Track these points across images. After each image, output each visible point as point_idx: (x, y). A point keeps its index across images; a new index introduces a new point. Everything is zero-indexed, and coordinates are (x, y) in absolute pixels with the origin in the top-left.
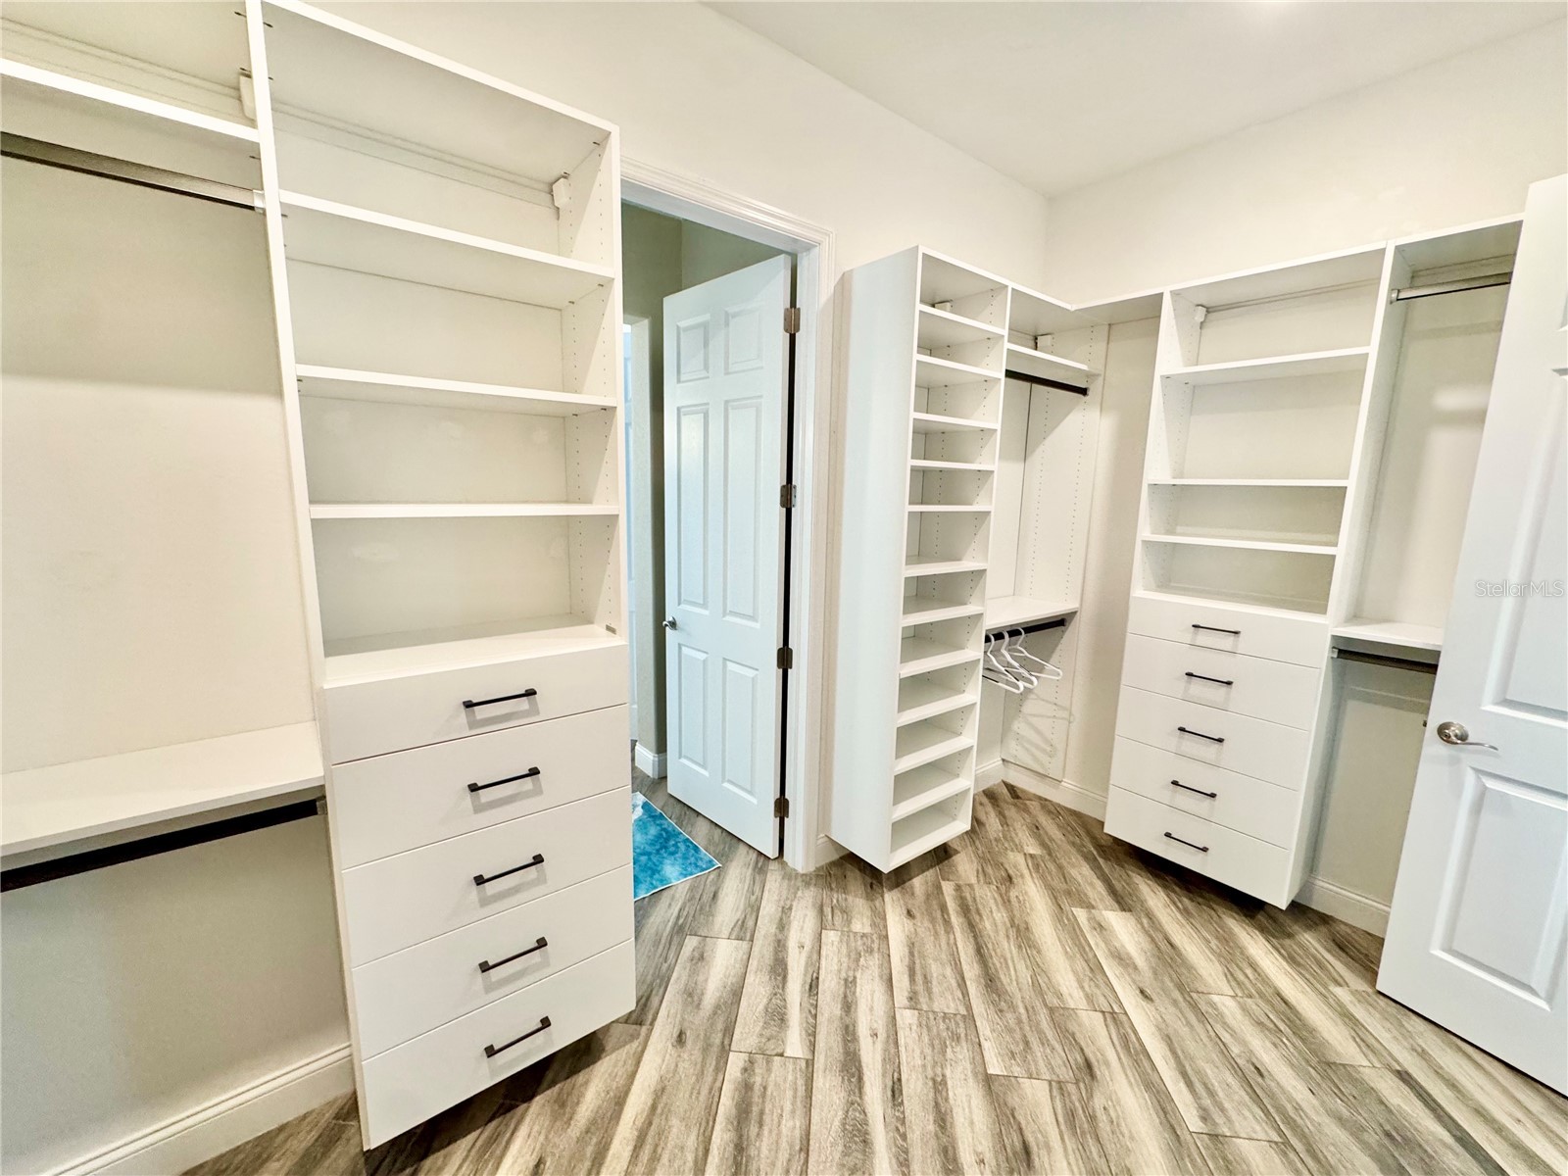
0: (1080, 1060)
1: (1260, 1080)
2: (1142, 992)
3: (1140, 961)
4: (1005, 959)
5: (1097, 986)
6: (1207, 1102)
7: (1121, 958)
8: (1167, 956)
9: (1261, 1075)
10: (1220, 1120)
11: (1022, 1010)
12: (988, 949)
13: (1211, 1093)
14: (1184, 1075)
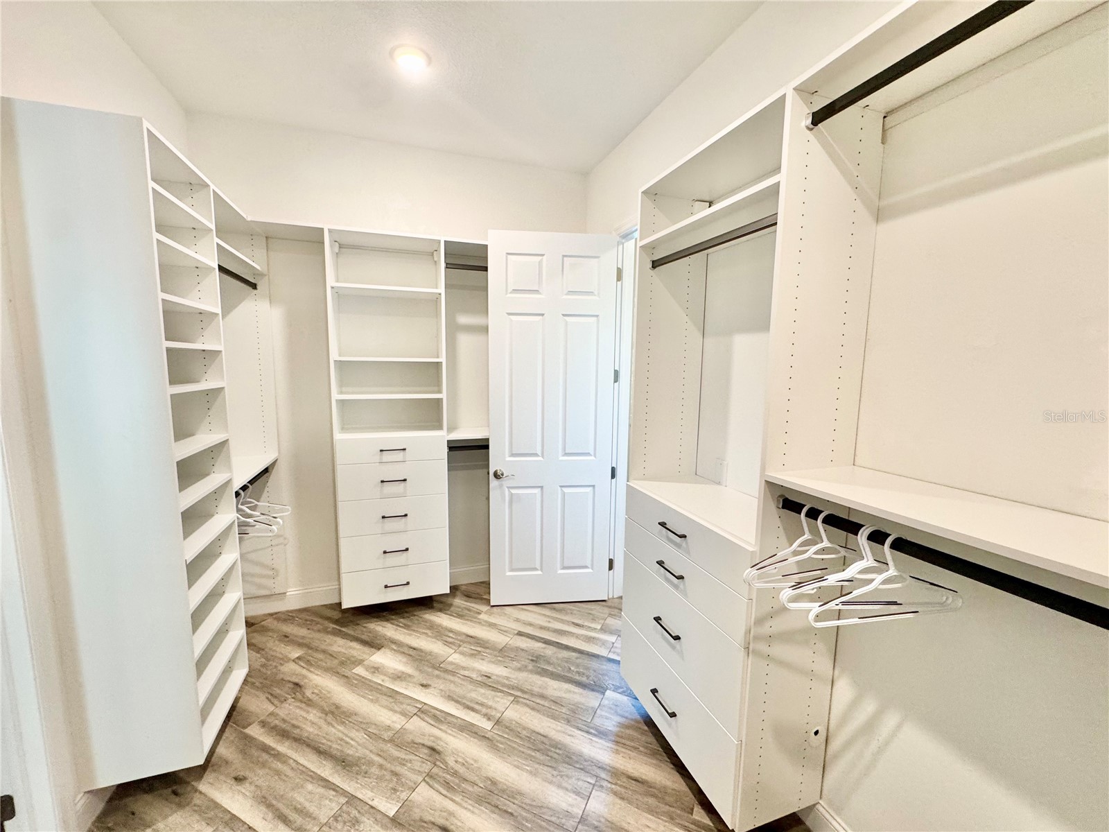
0: (426, 751)
1: (490, 680)
2: (422, 685)
3: (409, 670)
4: (342, 740)
5: (402, 703)
6: (484, 710)
7: (399, 677)
8: (417, 656)
9: (489, 677)
10: (493, 713)
11: (377, 759)
12: (323, 744)
13: (482, 704)
14: (469, 708)
